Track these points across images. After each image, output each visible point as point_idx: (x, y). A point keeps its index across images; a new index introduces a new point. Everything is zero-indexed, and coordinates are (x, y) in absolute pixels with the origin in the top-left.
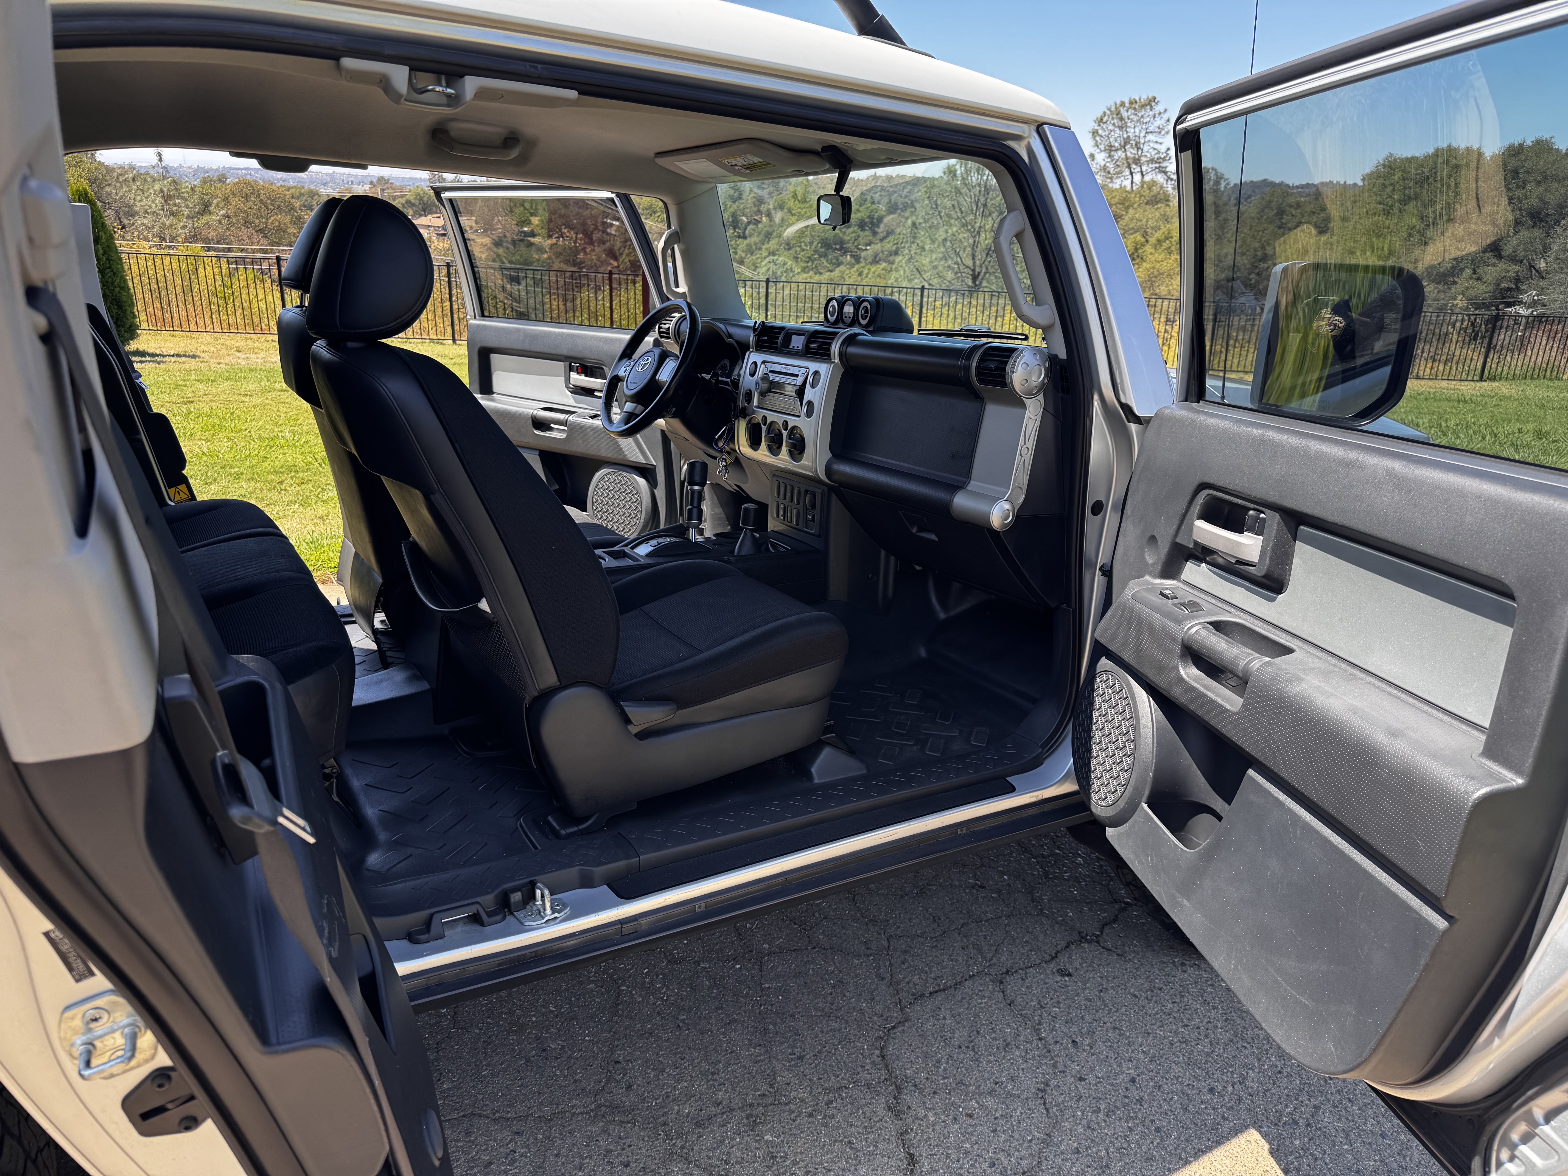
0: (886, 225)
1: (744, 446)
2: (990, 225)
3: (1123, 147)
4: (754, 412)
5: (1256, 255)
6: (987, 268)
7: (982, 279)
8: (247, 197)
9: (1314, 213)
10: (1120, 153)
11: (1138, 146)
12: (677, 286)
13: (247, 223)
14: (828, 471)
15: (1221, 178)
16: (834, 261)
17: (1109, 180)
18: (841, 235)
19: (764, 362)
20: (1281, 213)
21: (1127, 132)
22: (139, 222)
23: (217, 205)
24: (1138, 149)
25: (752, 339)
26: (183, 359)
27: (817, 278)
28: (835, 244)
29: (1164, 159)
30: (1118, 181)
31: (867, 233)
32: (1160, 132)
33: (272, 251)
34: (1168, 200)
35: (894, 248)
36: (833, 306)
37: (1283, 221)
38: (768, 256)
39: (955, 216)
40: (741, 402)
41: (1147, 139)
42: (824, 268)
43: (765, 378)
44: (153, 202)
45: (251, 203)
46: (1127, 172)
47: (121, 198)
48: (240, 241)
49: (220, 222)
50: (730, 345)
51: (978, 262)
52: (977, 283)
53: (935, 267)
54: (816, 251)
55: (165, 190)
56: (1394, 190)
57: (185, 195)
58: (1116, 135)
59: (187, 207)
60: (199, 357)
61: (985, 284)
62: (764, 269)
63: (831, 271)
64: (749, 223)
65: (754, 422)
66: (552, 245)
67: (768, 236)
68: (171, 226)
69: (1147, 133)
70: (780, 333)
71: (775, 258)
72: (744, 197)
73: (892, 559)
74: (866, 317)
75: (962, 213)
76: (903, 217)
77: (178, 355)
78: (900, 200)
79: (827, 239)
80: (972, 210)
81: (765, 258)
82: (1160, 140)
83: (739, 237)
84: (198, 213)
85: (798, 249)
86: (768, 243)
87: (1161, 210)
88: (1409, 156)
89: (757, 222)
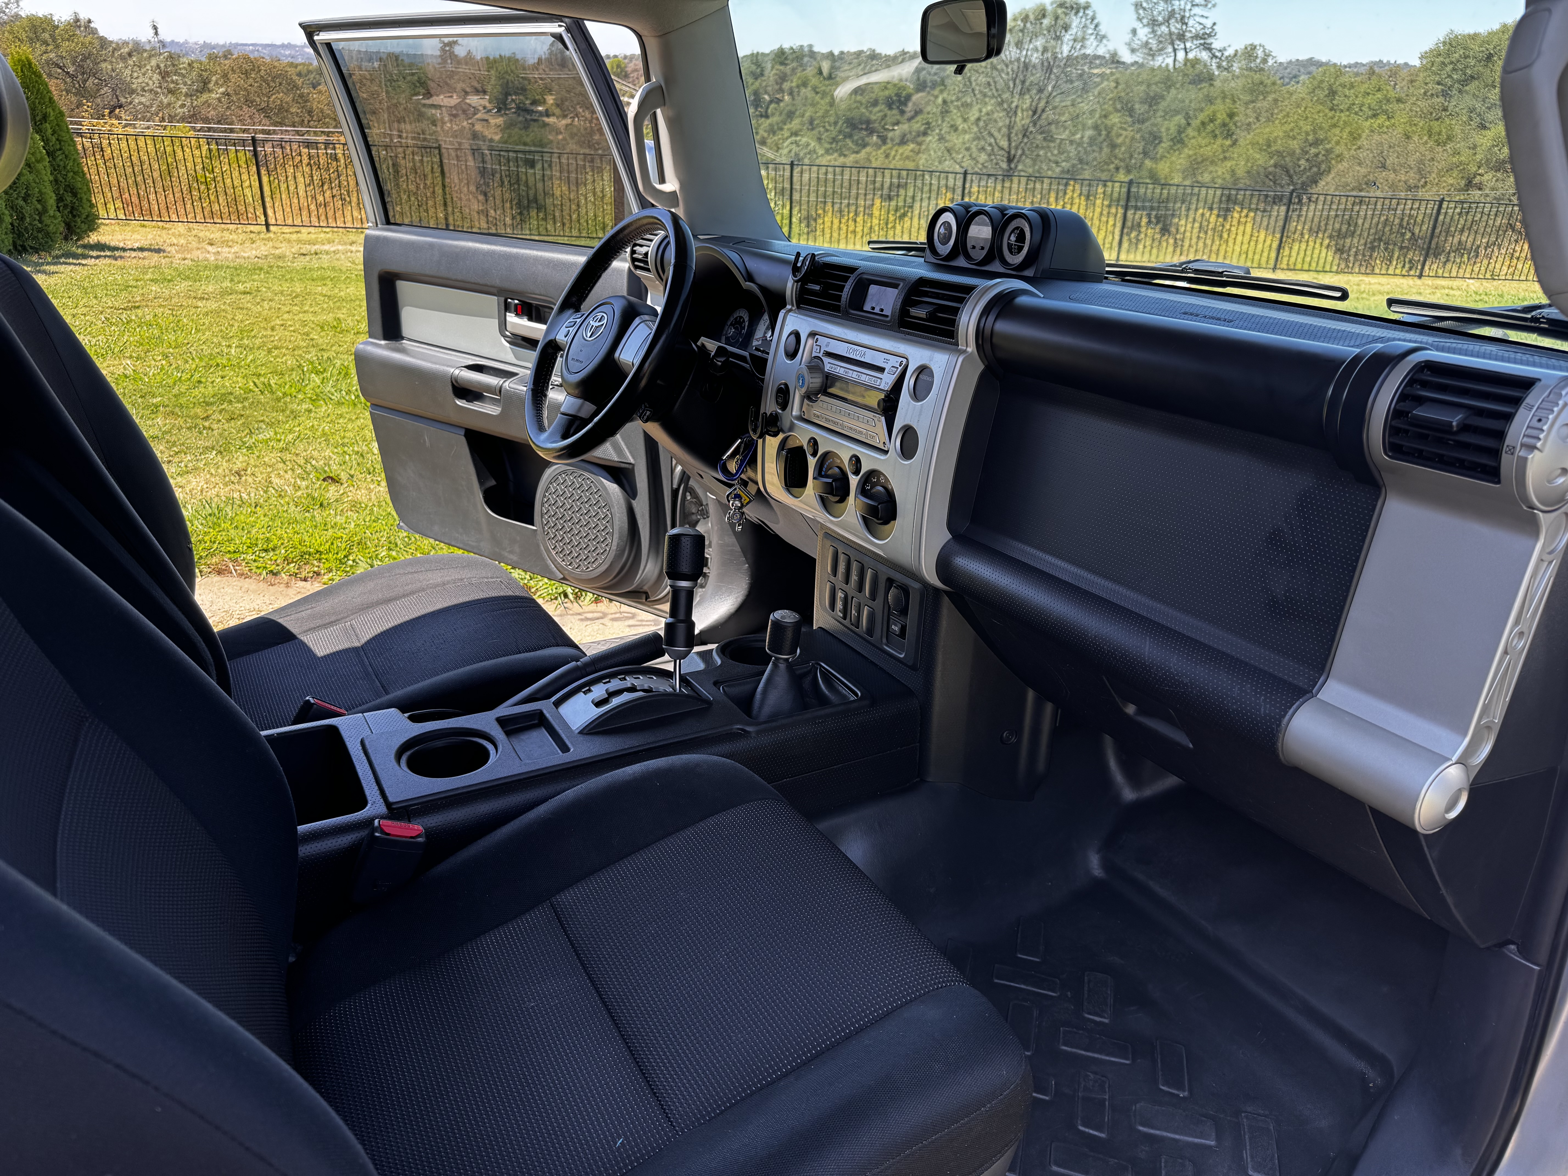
0: (914, 104)
1: (773, 484)
2: (1028, 105)
3: (1167, 21)
4: (792, 427)
5: (1307, 139)
6: (1023, 150)
7: (1018, 162)
8: (246, 73)
9: (1368, 94)
10: (1164, 29)
11: (1183, 21)
12: (662, 180)
13: (249, 102)
14: (943, 565)
15: (1269, 55)
16: (860, 142)
17: (1150, 58)
18: (867, 114)
19: (812, 334)
20: (1332, 93)
21: (1173, 5)
22: (137, 101)
23: (216, 83)
24: (1183, 24)
25: (790, 287)
26: (146, 254)
27: (841, 160)
28: (862, 124)
29: (1210, 35)
30: (1160, 59)
31: (895, 112)
32: (1206, 5)
33: (275, 132)
34: (1212, 79)
35: (922, 128)
36: (947, 225)
37: (1335, 102)
38: (791, 136)
39: (990, 94)
40: (769, 406)
41: (1192, 13)
42: (849, 149)
43: (815, 365)
44: (150, 79)
45: (251, 80)
46: (1170, 49)
47: (117, 75)
48: (242, 121)
49: (219, 100)
50: (749, 293)
51: (1013, 144)
52: (1013, 166)
53: (968, 149)
54: (840, 132)
55: (162, 65)
56: (1454, 69)
57: (184, 71)
58: (1161, 8)
59: (185, 84)
60: (164, 251)
61: (1020, 167)
62: (785, 151)
63: (857, 152)
64: (771, 102)
65: (791, 444)
66: (567, 125)
67: (790, 115)
68: (169, 104)
69: (1193, 5)
70: (846, 279)
71: (798, 138)
72: (766, 73)
73: (1049, 708)
74: (1020, 249)
75: (997, 90)
76: (933, 95)
77: (141, 249)
78: (929, 78)
79: (853, 118)
80: (1009, 88)
81: (787, 139)
82: (1205, 14)
83: (761, 116)
84: (197, 91)
85: (822, 129)
86: (790, 123)
87: (1205, 91)
88: (1472, 32)
89: (779, 101)
